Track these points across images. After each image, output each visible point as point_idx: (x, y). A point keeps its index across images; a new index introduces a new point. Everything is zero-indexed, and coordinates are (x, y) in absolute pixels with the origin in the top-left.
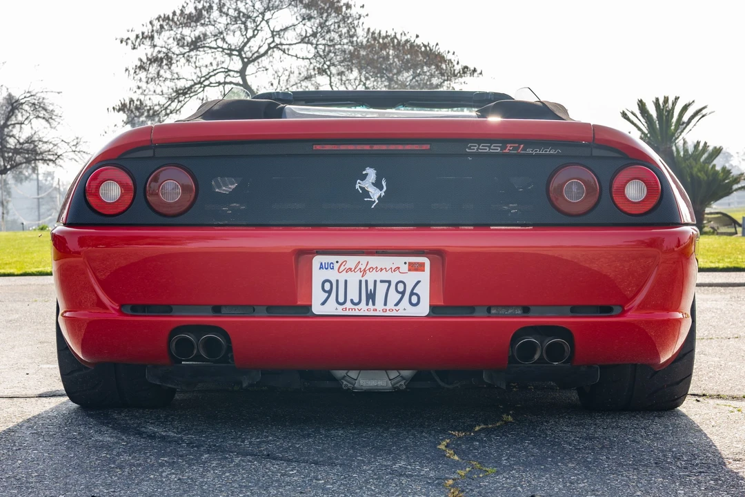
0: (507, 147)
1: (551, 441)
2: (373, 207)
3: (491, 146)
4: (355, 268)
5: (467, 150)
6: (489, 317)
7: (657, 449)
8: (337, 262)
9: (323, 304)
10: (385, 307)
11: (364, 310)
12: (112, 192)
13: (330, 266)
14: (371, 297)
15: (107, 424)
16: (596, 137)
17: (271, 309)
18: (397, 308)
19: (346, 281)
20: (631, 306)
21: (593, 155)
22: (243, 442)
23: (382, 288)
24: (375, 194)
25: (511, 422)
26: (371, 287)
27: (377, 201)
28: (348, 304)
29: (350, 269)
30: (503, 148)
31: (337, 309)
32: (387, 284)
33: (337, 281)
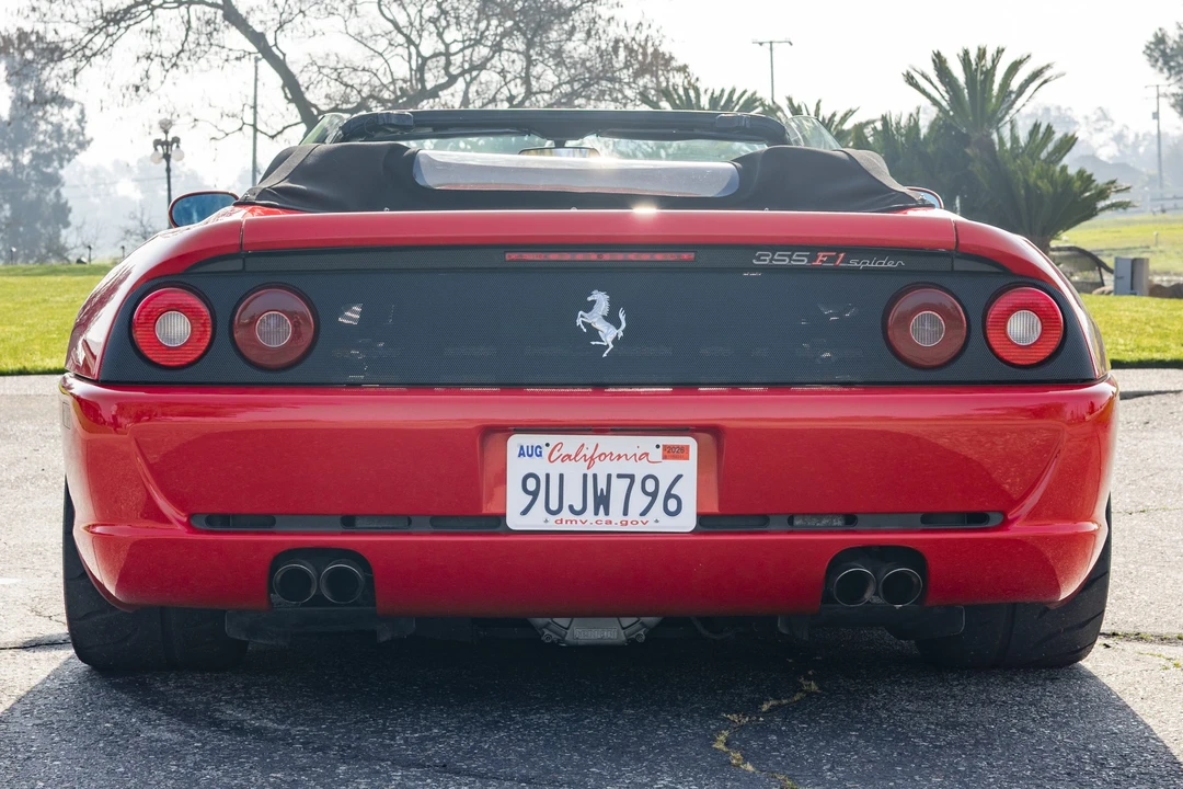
0: (817, 257)
1: (892, 731)
2: (605, 355)
3: (792, 255)
4: (576, 455)
5: (754, 261)
6: (790, 533)
7: (1065, 746)
8: (547, 445)
9: (525, 512)
10: (625, 518)
11: (591, 522)
12: (175, 329)
13: (535, 452)
14: (602, 501)
15: (153, 705)
16: (961, 242)
17: (439, 521)
18: (644, 519)
19: (561, 476)
20: (1015, 515)
21: (955, 269)
22: (393, 738)
23: (619, 488)
24: (608, 334)
25: (816, 693)
26: (602, 485)
27: (611, 346)
28: (566, 514)
29: (569, 456)
30: (812, 258)
31: (546, 521)
32: (629, 480)
33: (548, 476)
